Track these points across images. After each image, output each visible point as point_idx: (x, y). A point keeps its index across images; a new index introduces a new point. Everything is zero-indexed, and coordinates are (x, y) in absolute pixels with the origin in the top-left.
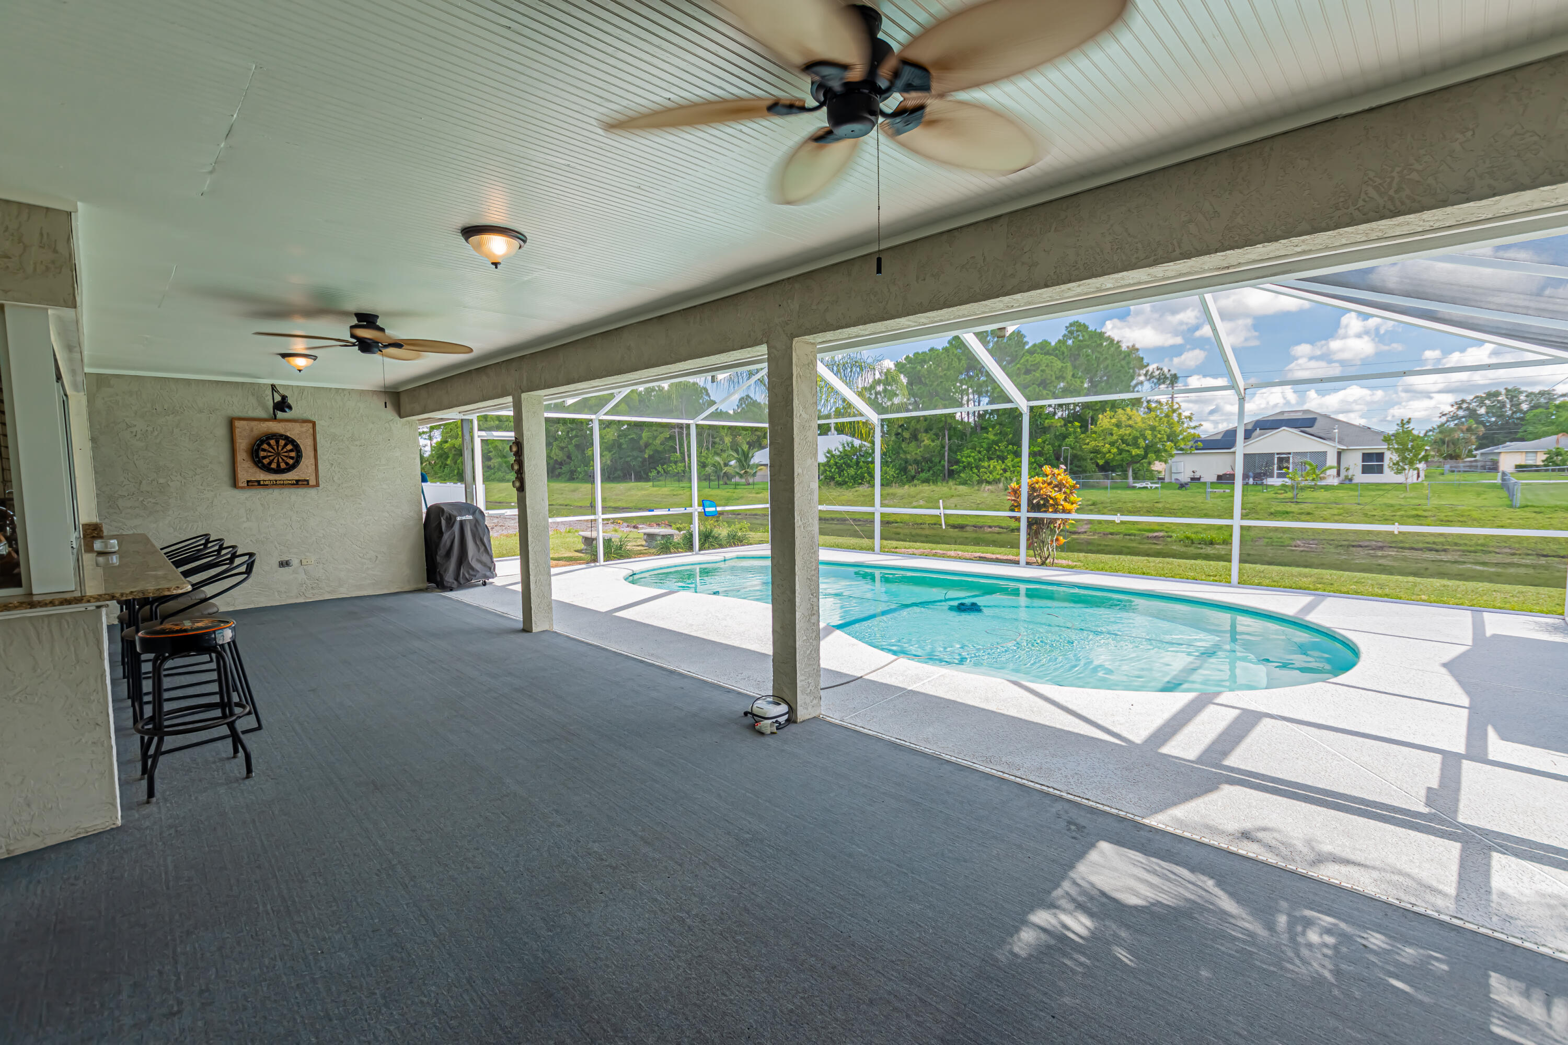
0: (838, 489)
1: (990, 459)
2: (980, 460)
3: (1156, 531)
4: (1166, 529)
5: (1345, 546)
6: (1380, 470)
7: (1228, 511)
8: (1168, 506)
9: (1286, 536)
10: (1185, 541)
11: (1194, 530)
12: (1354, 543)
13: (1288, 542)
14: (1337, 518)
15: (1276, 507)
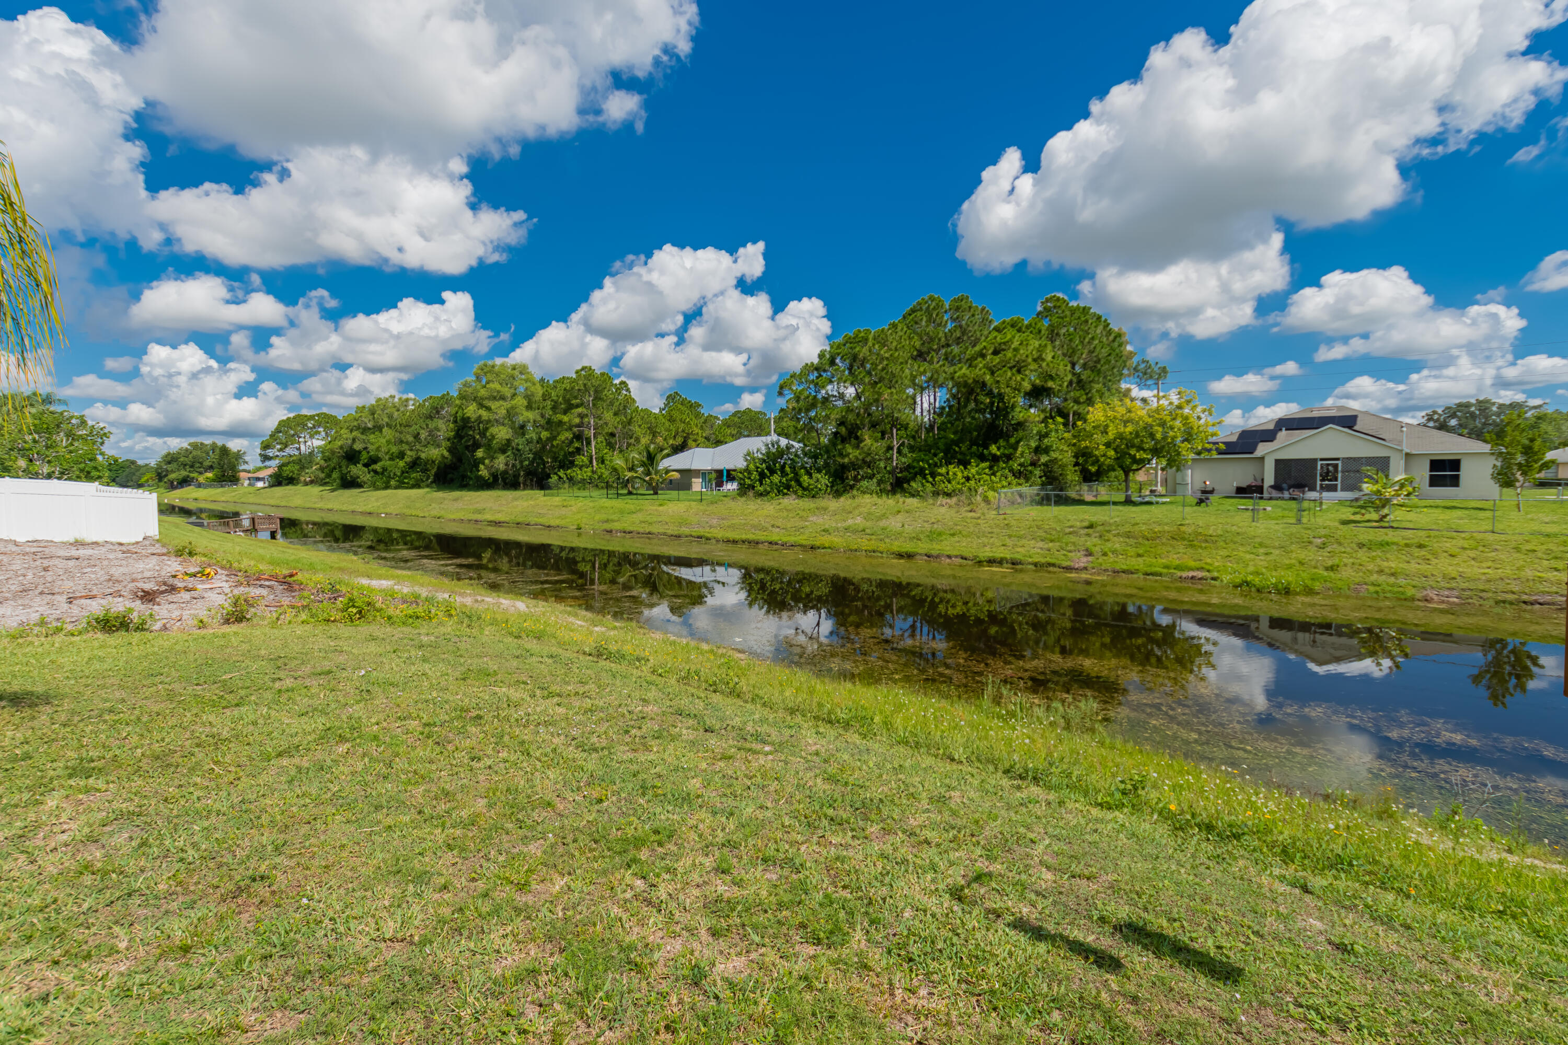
0: (759, 501)
1: (948, 463)
2: (936, 465)
3: (1192, 569)
4: (1207, 567)
5: (1511, 603)
6: (1455, 481)
7: (1294, 540)
8: (1200, 530)
9: (1402, 581)
10: (1244, 588)
11: (1251, 568)
12: (1525, 597)
13: (1410, 592)
14: (1472, 554)
15: (1365, 535)
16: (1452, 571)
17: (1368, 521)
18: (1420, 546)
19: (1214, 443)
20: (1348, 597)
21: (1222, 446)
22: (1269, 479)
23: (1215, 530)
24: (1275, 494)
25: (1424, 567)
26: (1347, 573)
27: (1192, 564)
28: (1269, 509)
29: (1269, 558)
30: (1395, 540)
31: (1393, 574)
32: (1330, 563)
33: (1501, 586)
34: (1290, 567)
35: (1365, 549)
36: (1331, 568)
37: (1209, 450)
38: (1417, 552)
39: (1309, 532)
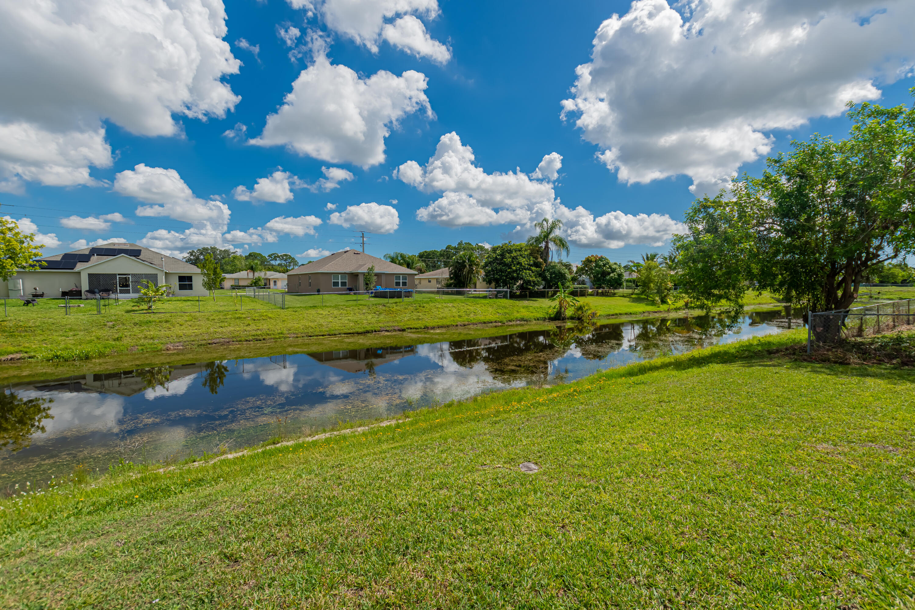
3: (11, 353)
4: (25, 350)
5: (204, 345)
6: (190, 287)
7: (94, 324)
8: (21, 323)
9: (156, 342)
10: (55, 360)
11: (62, 346)
12: (210, 342)
13: (160, 347)
14: (190, 323)
15: (137, 318)
16: (180, 333)
17: (143, 310)
18: (167, 322)
19: (37, 261)
20: (127, 355)
21: (44, 264)
22: (85, 286)
23: (34, 323)
24: (89, 295)
25: (168, 332)
26: (127, 341)
27: (11, 349)
28: (82, 305)
29: (76, 338)
30: (154, 319)
31: (152, 338)
32: (117, 336)
33: (201, 337)
34: (90, 342)
35: (138, 326)
36: (117, 339)
37: (33, 266)
38: (164, 325)
39: (105, 319)
